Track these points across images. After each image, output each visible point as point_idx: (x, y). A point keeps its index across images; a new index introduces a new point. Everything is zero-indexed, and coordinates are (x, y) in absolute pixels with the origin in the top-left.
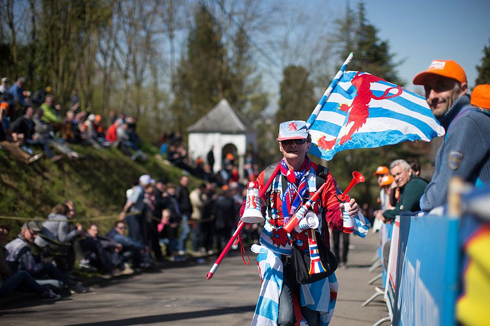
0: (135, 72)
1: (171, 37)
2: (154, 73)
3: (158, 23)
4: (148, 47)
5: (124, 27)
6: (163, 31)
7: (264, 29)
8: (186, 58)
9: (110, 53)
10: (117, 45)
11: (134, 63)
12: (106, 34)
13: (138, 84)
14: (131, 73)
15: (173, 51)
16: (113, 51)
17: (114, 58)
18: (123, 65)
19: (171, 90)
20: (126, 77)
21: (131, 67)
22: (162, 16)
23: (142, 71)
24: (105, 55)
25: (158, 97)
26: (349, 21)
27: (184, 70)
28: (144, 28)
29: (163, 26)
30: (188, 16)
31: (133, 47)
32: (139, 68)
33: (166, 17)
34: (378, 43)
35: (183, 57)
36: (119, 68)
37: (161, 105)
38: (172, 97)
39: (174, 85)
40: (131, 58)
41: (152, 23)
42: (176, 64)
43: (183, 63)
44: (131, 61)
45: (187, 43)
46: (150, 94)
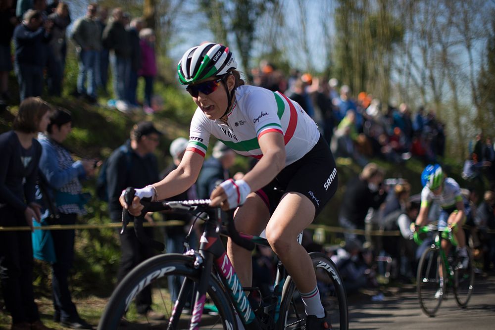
1: (469, 47)
2: (454, 86)
4: (445, 61)
6: (461, 42)
8: (486, 68)
9: (405, 69)
10: (411, 61)
11: (432, 79)
13: (437, 99)
15: (471, 62)
16: (408, 68)
17: (409, 74)
18: (420, 82)
19: (473, 103)
20: (423, 92)
21: (429, 83)
22: (458, 26)
23: (441, 87)
24: (400, 72)
25: (459, 111)
27: (485, 81)
28: (440, 41)
29: (461, 37)
30: (485, 23)
32: (437, 84)
33: (462, 28)
35: (482, 68)
37: (463, 120)
38: (474, 111)
39: (475, 99)
40: (427, 72)
41: (447, 35)
42: (476, 76)
43: (483, 74)
44: (427, 77)
45: (486, 52)
46: (451, 110)
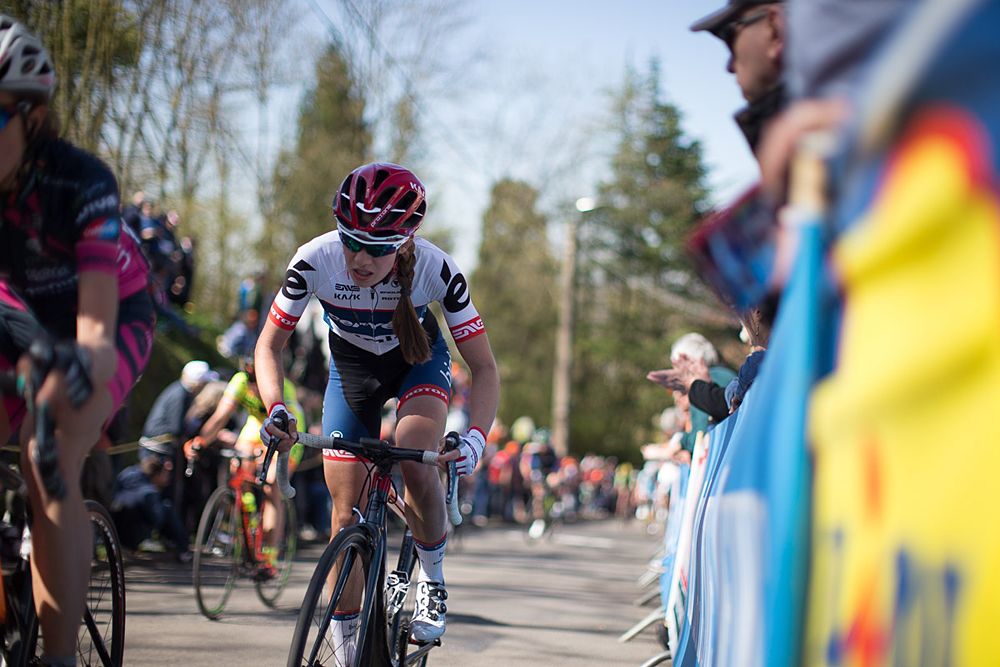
0: (184, 165)
1: (263, 99)
2: (224, 171)
3: (238, 71)
4: (213, 118)
5: (165, 75)
6: (246, 87)
7: (453, 96)
8: (292, 145)
9: (132, 124)
10: (147, 109)
11: (183, 149)
12: (127, 83)
13: (189, 192)
14: (173, 169)
15: (263, 130)
16: (140, 119)
17: (140, 133)
18: (159, 153)
19: (258, 210)
20: (163, 173)
21: (176, 157)
22: (246, 55)
23: (199, 167)
24: (123, 127)
25: (228, 223)
26: (630, 92)
27: (286, 171)
28: (208, 78)
29: (248, 77)
31: (182, 115)
32: (193, 161)
33: (255, 57)
34: (684, 142)
35: (284, 144)
36: (151, 158)
37: (234, 241)
39: (262, 200)
40: (176, 136)
41: (225, 69)
43: (284, 158)
44: (174, 144)
45: (296, 114)
